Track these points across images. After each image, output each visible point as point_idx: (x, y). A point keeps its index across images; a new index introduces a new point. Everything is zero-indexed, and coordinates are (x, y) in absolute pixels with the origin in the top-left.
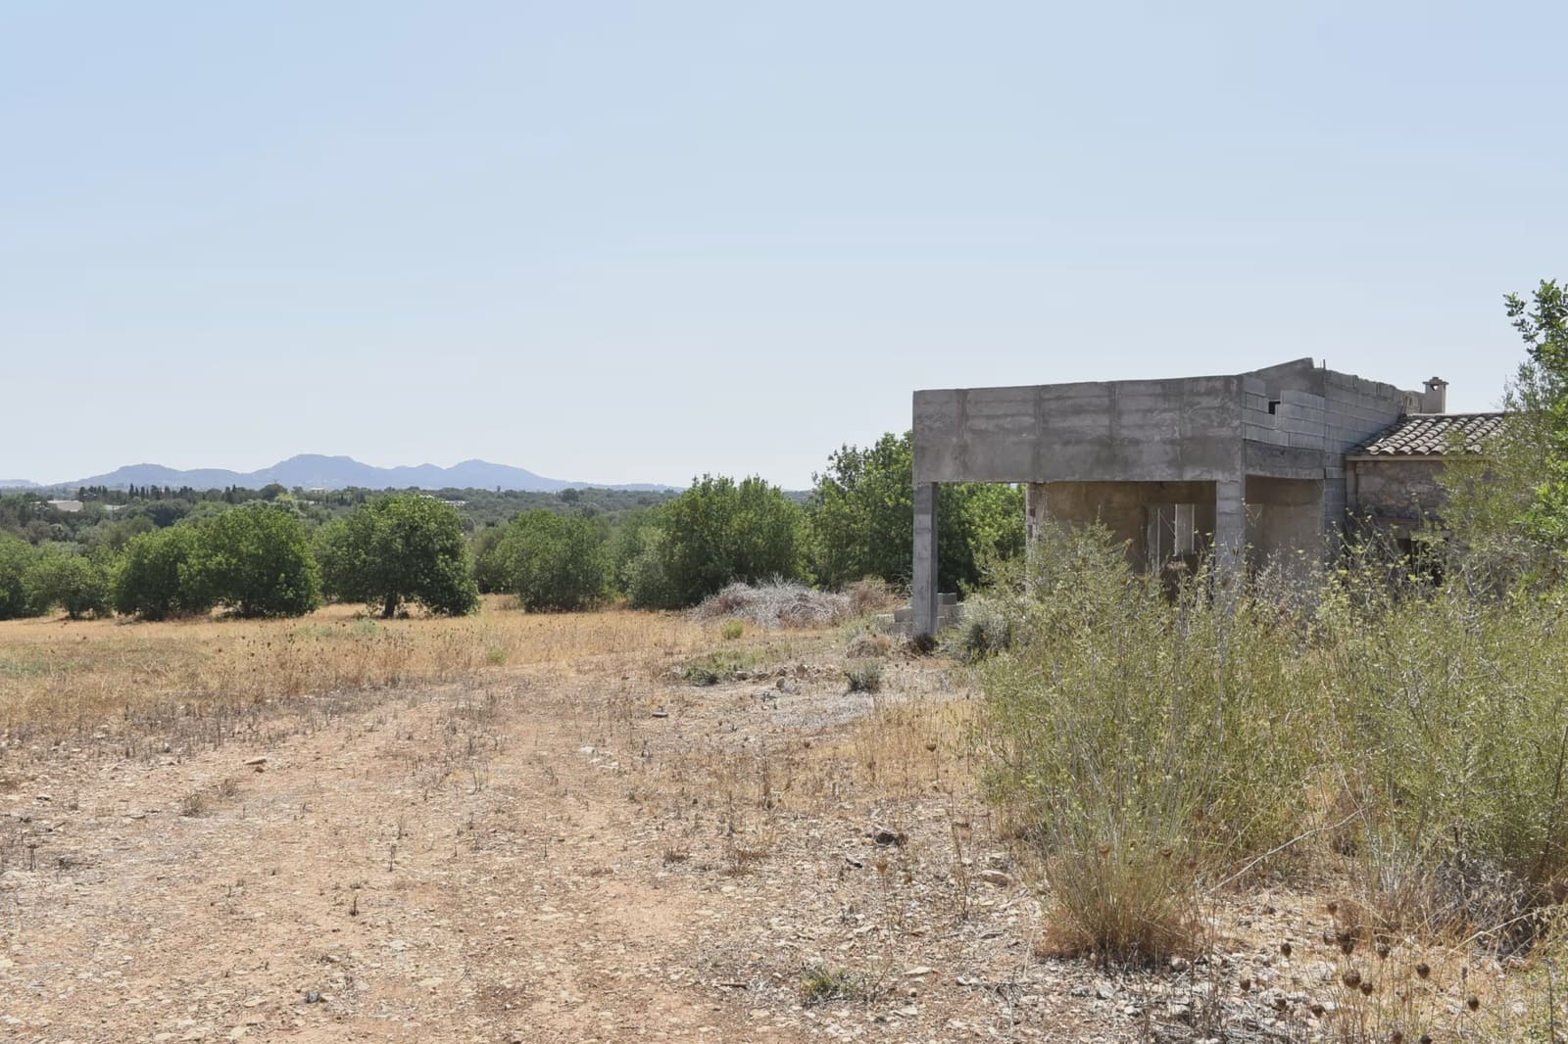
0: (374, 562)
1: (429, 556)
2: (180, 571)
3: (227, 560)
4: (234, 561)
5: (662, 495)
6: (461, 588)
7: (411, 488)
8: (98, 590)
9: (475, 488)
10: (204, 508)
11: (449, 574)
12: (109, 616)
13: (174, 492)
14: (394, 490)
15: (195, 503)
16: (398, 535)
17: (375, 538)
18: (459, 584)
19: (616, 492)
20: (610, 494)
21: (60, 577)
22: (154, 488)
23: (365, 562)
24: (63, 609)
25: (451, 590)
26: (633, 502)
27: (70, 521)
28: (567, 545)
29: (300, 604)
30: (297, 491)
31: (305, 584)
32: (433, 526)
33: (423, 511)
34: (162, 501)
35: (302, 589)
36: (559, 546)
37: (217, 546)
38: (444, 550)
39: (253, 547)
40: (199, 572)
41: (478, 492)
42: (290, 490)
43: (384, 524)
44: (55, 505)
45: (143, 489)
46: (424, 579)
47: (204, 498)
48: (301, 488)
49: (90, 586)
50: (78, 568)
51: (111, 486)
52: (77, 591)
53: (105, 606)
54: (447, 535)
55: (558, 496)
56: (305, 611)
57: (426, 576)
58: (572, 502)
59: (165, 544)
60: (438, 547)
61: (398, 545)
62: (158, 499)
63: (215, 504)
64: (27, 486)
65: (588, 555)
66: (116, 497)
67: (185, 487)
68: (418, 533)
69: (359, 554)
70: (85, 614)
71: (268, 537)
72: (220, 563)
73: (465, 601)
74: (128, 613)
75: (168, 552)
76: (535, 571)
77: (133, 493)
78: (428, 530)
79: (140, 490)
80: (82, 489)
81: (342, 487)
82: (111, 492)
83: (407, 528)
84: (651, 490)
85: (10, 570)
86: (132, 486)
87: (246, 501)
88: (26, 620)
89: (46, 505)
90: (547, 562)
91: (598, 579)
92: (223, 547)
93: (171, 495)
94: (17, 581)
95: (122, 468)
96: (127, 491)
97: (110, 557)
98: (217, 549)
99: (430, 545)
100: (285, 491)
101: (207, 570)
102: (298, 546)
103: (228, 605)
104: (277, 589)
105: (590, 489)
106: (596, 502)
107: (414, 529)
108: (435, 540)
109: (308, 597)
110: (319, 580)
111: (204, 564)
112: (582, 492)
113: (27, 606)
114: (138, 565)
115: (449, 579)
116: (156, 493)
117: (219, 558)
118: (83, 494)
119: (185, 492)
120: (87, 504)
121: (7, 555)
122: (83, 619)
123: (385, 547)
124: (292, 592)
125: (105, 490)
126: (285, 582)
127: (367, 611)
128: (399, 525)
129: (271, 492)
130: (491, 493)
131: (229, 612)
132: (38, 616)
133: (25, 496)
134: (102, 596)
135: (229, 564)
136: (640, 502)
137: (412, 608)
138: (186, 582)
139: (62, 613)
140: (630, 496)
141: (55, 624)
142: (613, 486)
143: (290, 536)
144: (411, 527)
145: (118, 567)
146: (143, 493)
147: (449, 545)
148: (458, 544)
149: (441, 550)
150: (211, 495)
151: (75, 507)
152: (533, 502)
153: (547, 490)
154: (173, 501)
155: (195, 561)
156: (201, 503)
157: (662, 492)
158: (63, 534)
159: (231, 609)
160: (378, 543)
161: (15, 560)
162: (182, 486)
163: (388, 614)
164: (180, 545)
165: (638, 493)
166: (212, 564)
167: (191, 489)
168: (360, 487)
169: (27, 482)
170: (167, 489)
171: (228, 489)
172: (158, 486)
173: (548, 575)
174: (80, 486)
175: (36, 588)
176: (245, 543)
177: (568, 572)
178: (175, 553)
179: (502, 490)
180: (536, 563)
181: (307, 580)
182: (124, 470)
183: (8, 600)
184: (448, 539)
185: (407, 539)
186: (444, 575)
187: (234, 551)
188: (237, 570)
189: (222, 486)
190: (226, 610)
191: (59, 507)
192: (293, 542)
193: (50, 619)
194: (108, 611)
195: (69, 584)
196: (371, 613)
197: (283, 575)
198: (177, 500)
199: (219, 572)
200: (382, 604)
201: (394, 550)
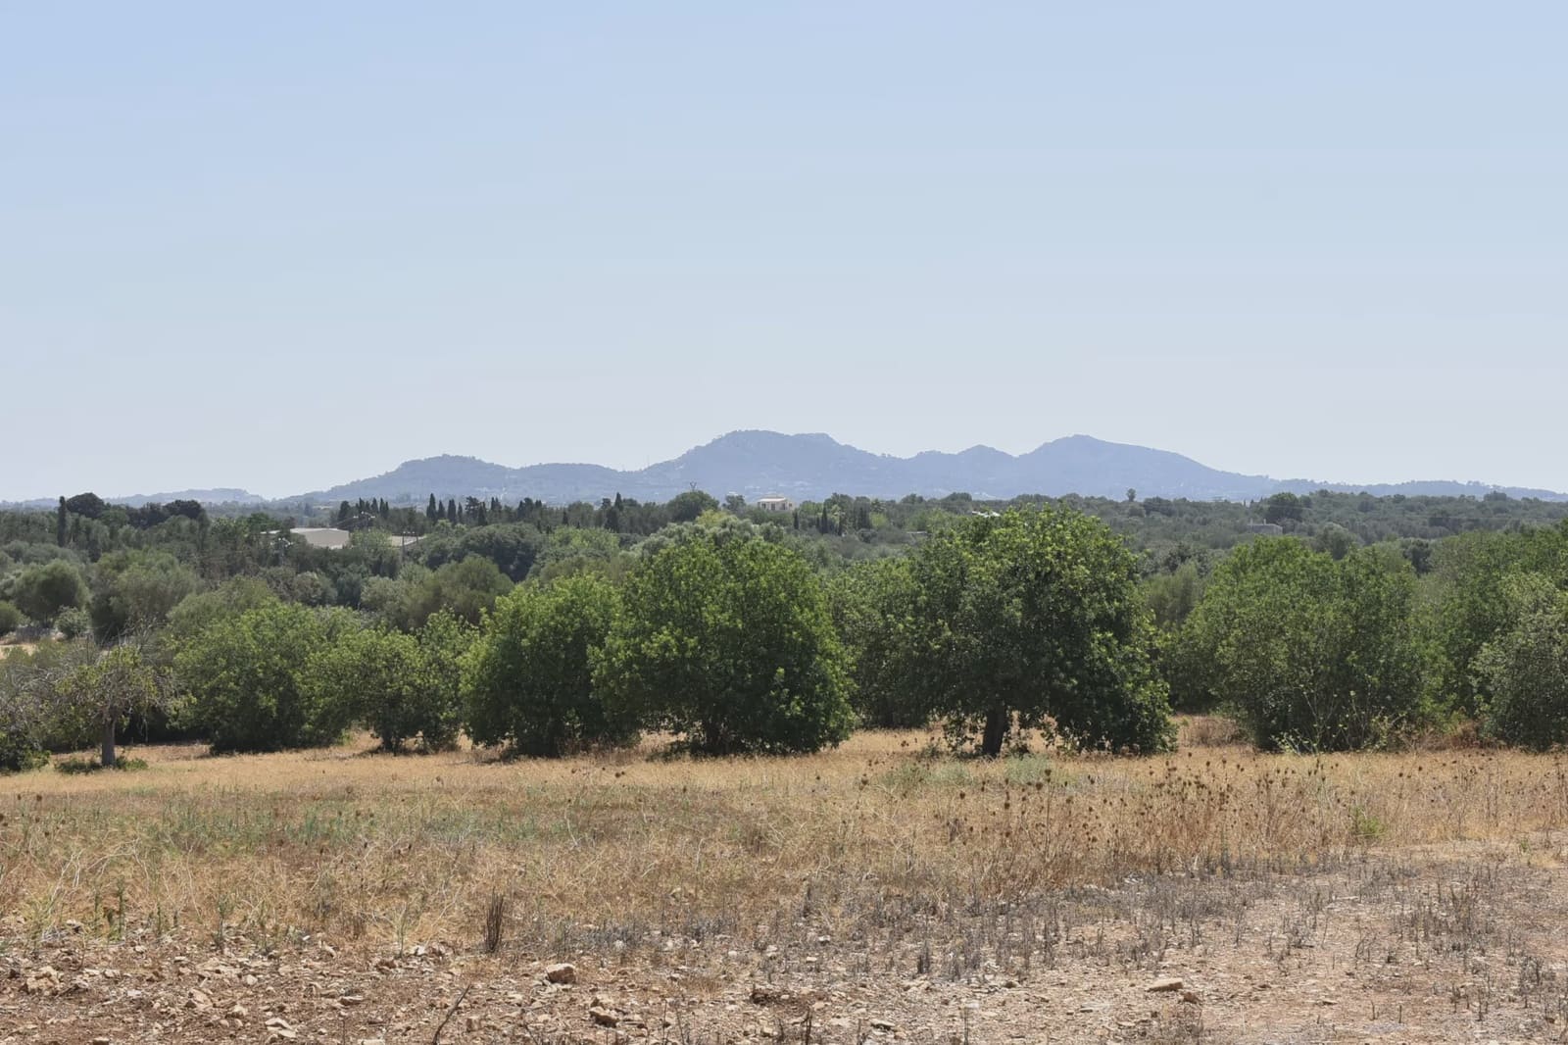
0: (966, 643)
1: (1073, 632)
2: (591, 661)
3: (679, 640)
4: (692, 642)
5: (1481, 506)
6: (1139, 699)
7: (954, 497)
8: (434, 695)
9: (1083, 495)
10: (566, 541)
11: (1114, 670)
12: (454, 748)
13: (508, 510)
14: (921, 499)
15: (549, 530)
16: (1013, 591)
17: (967, 599)
18: (1134, 691)
19: (1381, 500)
20: (1365, 503)
21: (367, 673)
22: (473, 501)
23: (949, 643)
24: (372, 732)
25: (1118, 703)
26: (1419, 521)
27: (331, 567)
28: (1347, 610)
29: (814, 728)
30: (735, 505)
31: (824, 687)
32: (1082, 571)
33: (1061, 541)
34: (491, 528)
35: (819, 699)
36: (1331, 612)
37: (658, 611)
38: (1104, 622)
39: (726, 615)
40: (628, 664)
41: (1089, 503)
42: (722, 501)
43: (984, 569)
44: (302, 536)
45: (452, 503)
46: (1067, 680)
47: (565, 521)
48: (740, 498)
49: (418, 689)
50: (398, 655)
51: (392, 498)
52: (395, 700)
53: (445, 727)
54: (1107, 589)
55: (1256, 509)
56: (823, 742)
57: (1070, 674)
58: (1288, 522)
59: (559, 610)
60: (1091, 615)
61: (1015, 610)
62: (483, 523)
63: (586, 531)
64: (241, 502)
65: (1390, 632)
66: (407, 522)
67: (528, 500)
68: (1053, 587)
69: (938, 630)
70: (409, 743)
71: (753, 596)
72: (666, 647)
73: (1144, 726)
74: (492, 742)
75: (562, 623)
76: (1280, 664)
77: (434, 512)
78: (1073, 582)
79: (446, 506)
80: (345, 505)
81: (821, 496)
82: (396, 510)
83: (1031, 576)
84: (1457, 495)
85: (277, 658)
86: (432, 498)
87: (665, 526)
88: (308, 753)
89: (288, 536)
90: (1303, 646)
91: (1412, 682)
92: (670, 612)
93: (505, 516)
94: (290, 678)
95: (406, 465)
96: (422, 508)
97: (453, 633)
98: (659, 618)
99: (1077, 611)
100: (714, 505)
101: (641, 659)
102: (808, 614)
103: (678, 729)
104: (771, 698)
105: (1324, 493)
106: (1338, 520)
107: (1045, 579)
108: (1086, 601)
109: (827, 713)
110: (849, 681)
111: (638, 650)
112: (1307, 502)
113: (307, 726)
114: (510, 649)
115: (1114, 679)
116: (478, 513)
117: (665, 636)
118: (350, 515)
119: (529, 510)
120: (359, 534)
121: (272, 630)
122: (406, 752)
123: (989, 613)
124: (798, 704)
125: (385, 507)
126: (785, 685)
127: (945, 743)
128: (1013, 572)
129: (689, 507)
130: (1117, 506)
131: (678, 742)
132: (327, 746)
133: (250, 521)
134: (441, 709)
135: (682, 648)
136: (1434, 522)
137: (1036, 740)
138: (602, 681)
139: (367, 739)
140: (1412, 509)
141: (358, 762)
142: (1370, 487)
143: (792, 595)
144: (1038, 574)
145: (474, 652)
146: (452, 512)
147: (1112, 612)
148: (1129, 609)
149: (1096, 621)
150: (576, 515)
151: (336, 540)
152: (1205, 523)
153: (1233, 496)
154: (510, 527)
155: (620, 642)
156: (560, 531)
157: (1480, 498)
158: (320, 592)
159: (682, 736)
160: (974, 605)
161: (285, 640)
162: (522, 497)
163: (990, 748)
164: (586, 612)
165: (1428, 501)
166: (651, 648)
167: (539, 503)
168: (853, 496)
169: (238, 492)
170: (495, 503)
171: (607, 502)
172: (481, 499)
173: (1306, 673)
174: (341, 500)
175: (327, 693)
176: (712, 608)
177: (1349, 668)
178: (577, 625)
179: (1140, 499)
180: (1280, 650)
181: (825, 681)
182: (411, 468)
183: (275, 715)
184: (1110, 599)
185: (1029, 599)
186: (1106, 670)
187: (691, 623)
188: (696, 661)
189: (593, 496)
190: (673, 739)
191: (310, 541)
192: (799, 605)
193: (344, 752)
194: (451, 737)
195: (383, 685)
196: (954, 748)
197: (781, 670)
198: (517, 525)
199: (665, 663)
200: (974, 730)
201: (1007, 622)
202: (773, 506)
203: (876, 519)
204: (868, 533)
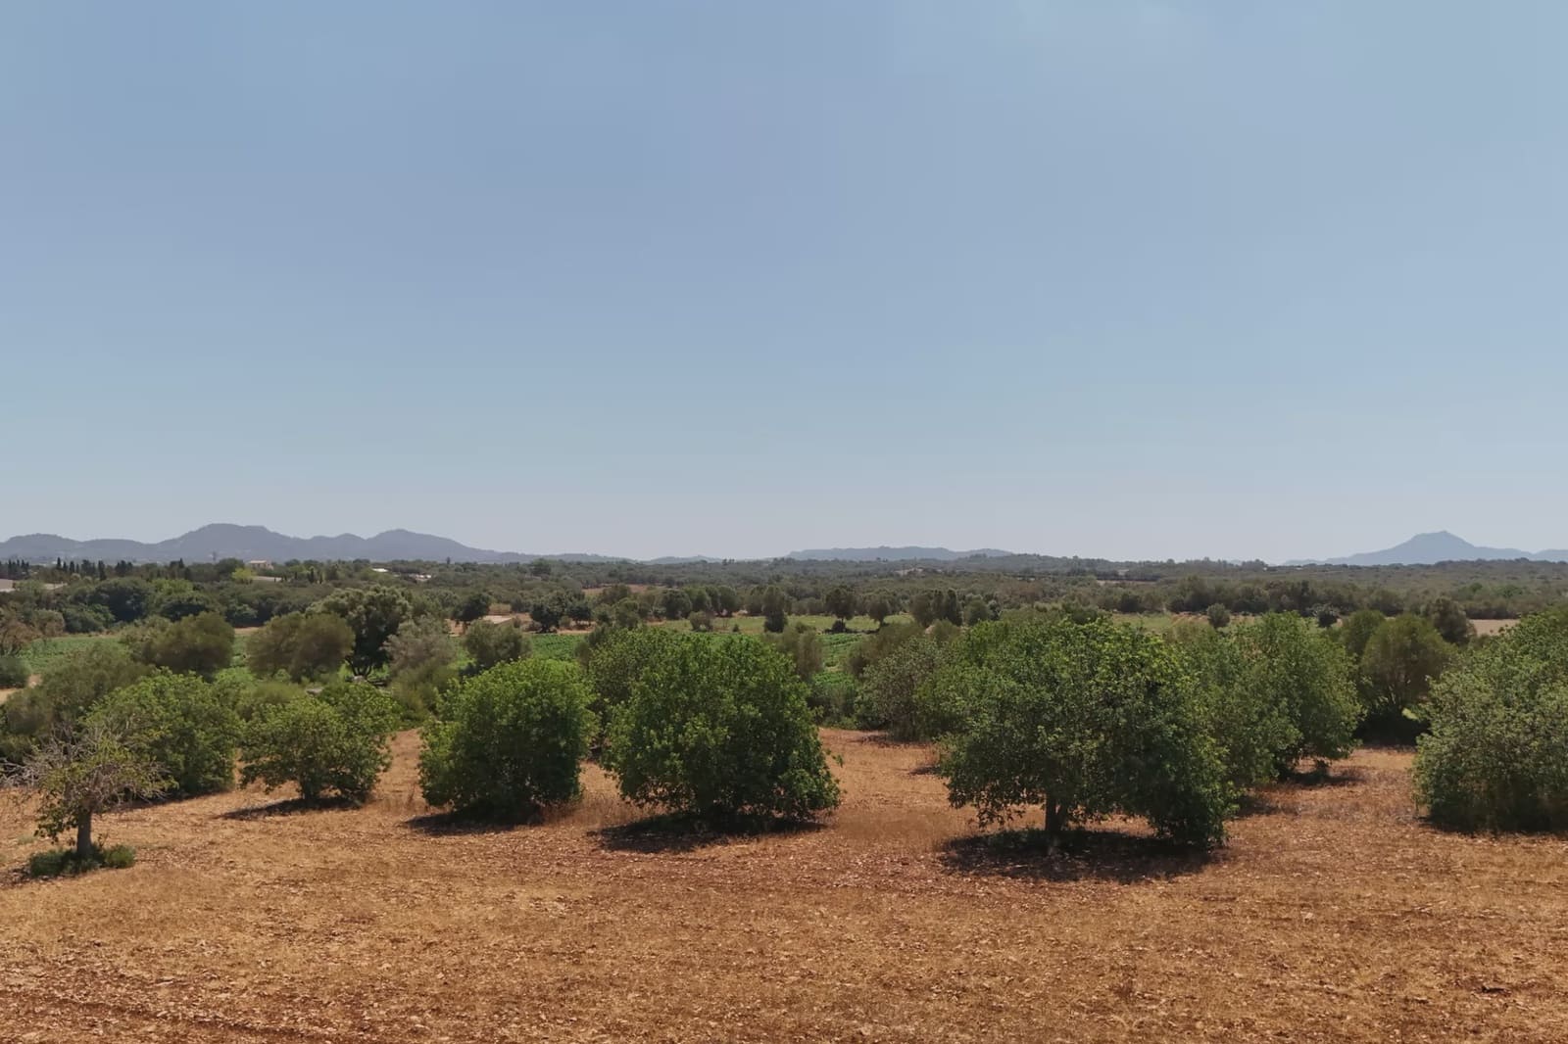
13: (113, 568)
119: (126, 567)
150: (154, 570)
170: (101, 563)
202: (259, 564)
203: (340, 574)
204: (337, 582)
